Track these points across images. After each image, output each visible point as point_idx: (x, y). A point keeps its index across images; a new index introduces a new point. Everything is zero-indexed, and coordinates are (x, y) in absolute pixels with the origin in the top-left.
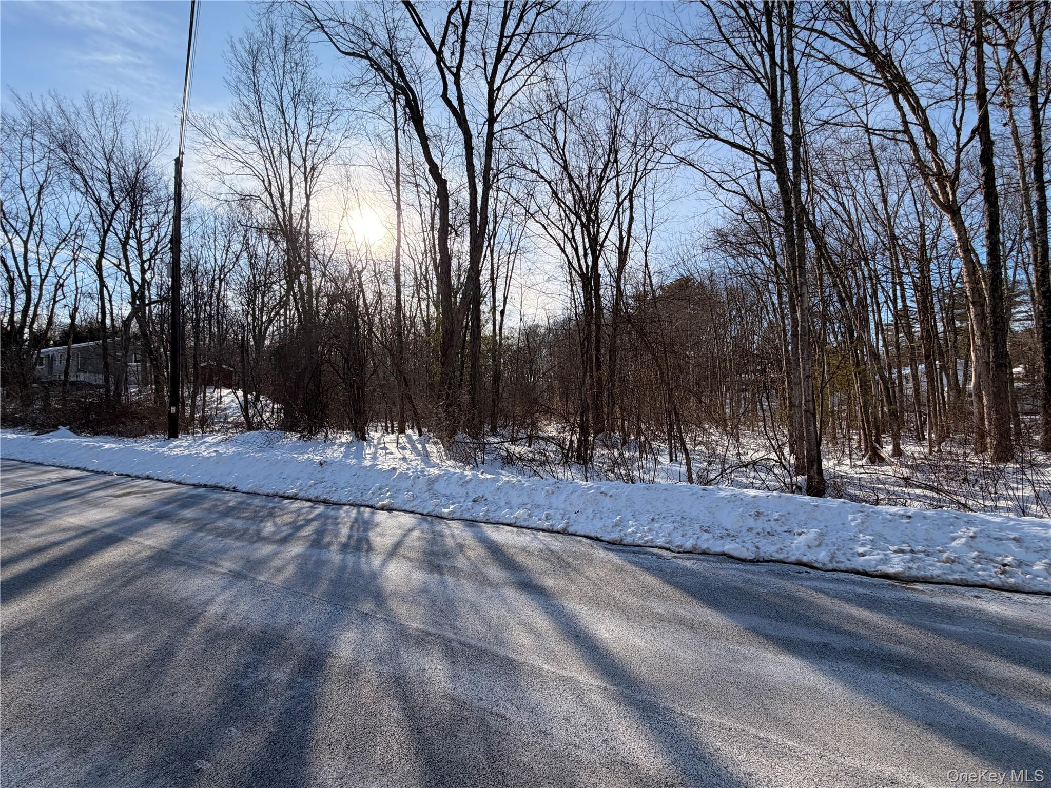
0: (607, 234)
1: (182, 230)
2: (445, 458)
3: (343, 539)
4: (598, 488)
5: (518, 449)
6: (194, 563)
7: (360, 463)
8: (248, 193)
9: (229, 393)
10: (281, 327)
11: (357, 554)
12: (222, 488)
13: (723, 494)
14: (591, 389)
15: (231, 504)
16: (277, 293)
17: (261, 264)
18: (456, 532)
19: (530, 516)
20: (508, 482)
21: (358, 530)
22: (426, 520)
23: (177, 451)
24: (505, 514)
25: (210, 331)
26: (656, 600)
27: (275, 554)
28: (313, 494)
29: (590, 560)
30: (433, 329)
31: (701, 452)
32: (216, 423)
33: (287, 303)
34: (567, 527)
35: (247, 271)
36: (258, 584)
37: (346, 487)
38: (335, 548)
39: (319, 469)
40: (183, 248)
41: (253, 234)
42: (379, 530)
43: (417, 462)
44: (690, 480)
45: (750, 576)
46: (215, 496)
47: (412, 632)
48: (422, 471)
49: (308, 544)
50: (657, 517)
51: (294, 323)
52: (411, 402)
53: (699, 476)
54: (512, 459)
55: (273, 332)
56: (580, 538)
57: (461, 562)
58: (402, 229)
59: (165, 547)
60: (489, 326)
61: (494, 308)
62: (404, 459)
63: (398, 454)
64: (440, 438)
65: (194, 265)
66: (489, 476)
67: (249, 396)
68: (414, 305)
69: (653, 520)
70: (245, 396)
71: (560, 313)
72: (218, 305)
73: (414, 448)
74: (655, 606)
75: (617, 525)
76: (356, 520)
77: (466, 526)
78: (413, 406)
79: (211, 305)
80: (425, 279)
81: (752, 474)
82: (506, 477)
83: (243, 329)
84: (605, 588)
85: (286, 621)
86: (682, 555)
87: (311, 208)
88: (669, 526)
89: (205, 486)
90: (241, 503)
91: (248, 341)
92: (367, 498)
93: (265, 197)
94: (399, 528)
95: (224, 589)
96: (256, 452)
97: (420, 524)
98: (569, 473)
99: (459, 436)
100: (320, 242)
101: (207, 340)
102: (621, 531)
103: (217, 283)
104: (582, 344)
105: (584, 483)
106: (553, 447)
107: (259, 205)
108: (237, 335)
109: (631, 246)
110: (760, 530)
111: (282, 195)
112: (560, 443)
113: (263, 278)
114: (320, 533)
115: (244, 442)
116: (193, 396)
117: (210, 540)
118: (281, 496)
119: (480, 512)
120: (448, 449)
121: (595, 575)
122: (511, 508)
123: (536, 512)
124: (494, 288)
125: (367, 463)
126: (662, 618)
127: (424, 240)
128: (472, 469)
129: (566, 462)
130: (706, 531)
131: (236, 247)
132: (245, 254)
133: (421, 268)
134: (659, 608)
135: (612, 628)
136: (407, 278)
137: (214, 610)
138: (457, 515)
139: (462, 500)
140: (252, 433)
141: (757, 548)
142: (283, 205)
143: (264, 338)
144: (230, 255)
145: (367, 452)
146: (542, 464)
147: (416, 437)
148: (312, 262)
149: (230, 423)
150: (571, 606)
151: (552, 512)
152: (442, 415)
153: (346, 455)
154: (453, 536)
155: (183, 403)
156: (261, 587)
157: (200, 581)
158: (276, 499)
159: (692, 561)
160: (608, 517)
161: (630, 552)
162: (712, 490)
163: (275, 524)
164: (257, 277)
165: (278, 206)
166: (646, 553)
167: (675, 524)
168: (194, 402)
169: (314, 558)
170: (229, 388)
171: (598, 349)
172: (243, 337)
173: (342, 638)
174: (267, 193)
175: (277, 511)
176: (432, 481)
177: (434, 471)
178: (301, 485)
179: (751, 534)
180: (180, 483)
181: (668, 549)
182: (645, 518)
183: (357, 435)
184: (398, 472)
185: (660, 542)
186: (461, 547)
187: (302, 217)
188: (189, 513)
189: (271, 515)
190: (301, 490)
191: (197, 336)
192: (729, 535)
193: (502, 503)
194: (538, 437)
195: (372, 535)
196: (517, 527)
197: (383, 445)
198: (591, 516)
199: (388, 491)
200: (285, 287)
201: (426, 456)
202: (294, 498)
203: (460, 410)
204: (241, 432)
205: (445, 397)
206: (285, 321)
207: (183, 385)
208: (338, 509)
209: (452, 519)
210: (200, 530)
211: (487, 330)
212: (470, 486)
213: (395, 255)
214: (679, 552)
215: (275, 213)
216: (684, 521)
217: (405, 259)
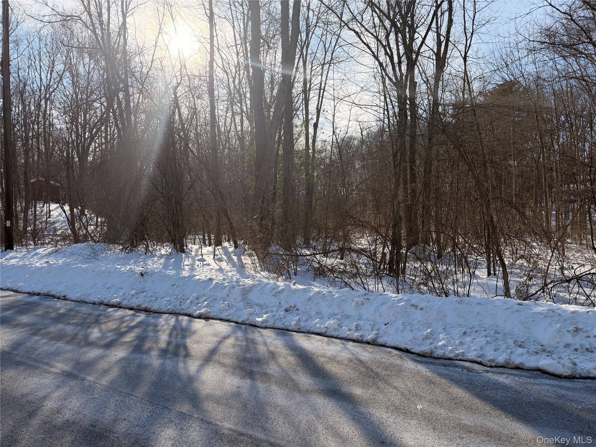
0: (424, 39)
1: (11, 52)
2: (259, 269)
3: (163, 345)
4: (407, 301)
5: (329, 261)
6: (32, 363)
7: (178, 273)
8: (69, 14)
9: (57, 208)
10: (102, 144)
11: (176, 359)
12: (54, 297)
13: (539, 309)
14: (405, 201)
15: (62, 311)
16: (98, 111)
17: (82, 82)
18: (269, 340)
19: (340, 326)
20: (319, 292)
21: (176, 337)
22: (240, 328)
23: (13, 261)
24: (317, 324)
25: (38, 148)
26: (464, 412)
27: (102, 357)
28: (135, 302)
29: (399, 371)
30: (247, 143)
31: (521, 267)
32: (46, 236)
33: (107, 119)
34: (376, 338)
35: (70, 90)
36: (87, 384)
37: (166, 297)
38: (154, 353)
39: (141, 279)
40: (12, 71)
41: (75, 53)
42: (195, 337)
43: (233, 274)
44: (507, 294)
45: (564, 392)
46: (47, 303)
47: (226, 432)
48: (238, 281)
49: (131, 349)
50: (469, 330)
51: (114, 140)
52: (226, 215)
53: (518, 290)
54: (323, 271)
55: (96, 148)
56: (390, 350)
57: (272, 369)
58: (215, 43)
59: (6, 349)
60: (302, 141)
61: (307, 121)
62: (221, 270)
63: (214, 265)
64: (254, 250)
65: (22, 85)
66: (300, 287)
67: (75, 210)
68: (229, 120)
69: (465, 333)
70: (72, 210)
71: (374, 124)
72: (45, 124)
73: (230, 259)
74: (462, 417)
75: (427, 337)
76: (174, 328)
77: (278, 334)
78: (229, 219)
79: (38, 124)
80: (239, 91)
81: (576, 289)
82: (317, 288)
83: (68, 146)
84: (413, 399)
85: (113, 417)
86: (494, 369)
87: (127, 26)
88: (482, 341)
89: (38, 294)
90: (71, 310)
91: (73, 158)
92: (185, 307)
93: (85, 17)
94: (215, 335)
95: (58, 387)
96: (82, 263)
97: (234, 332)
98: (380, 285)
99: (273, 248)
100: (137, 59)
101: (36, 157)
102: (431, 344)
103: (43, 102)
104: (395, 156)
105: (394, 295)
106: (364, 259)
107: (79, 25)
108: (63, 153)
109: (449, 52)
110: (578, 346)
111: (100, 15)
112: (372, 256)
113: (84, 96)
114: (141, 339)
115: (72, 254)
116: (25, 211)
117: (44, 344)
118: (106, 305)
119: (292, 321)
120: (262, 260)
121: (403, 386)
122: (321, 318)
123: (346, 322)
124: (307, 101)
125: (185, 273)
126: (469, 430)
127: (238, 54)
128: (285, 280)
129: (378, 275)
130: (520, 346)
131: (59, 67)
132: (68, 74)
133: (234, 82)
134: (467, 419)
135: (418, 436)
136: (221, 92)
137: (49, 405)
138: (270, 324)
139: (275, 309)
140: (79, 245)
141: (575, 364)
142: (101, 23)
143: (88, 155)
144: (54, 75)
145: (186, 263)
146: (354, 276)
147: (231, 249)
148: (129, 80)
149: (59, 236)
150: (377, 414)
151: (361, 323)
152: (257, 227)
153: (166, 266)
154: (265, 344)
155: (17, 217)
156: (90, 386)
157: (37, 379)
158: (102, 307)
159: (504, 376)
160: (418, 329)
161: (440, 364)
162: (528, 305)
163: (101, 331)
164: (80, 96)
165: (97, 25)
166: (457, 366)
167: (488, 339)
168: (26, 216)
169: (137, 362)
170: (57, 203)
171: (412, 161)
172: (68, 154)
173: (163, 434)
174: (86, 13)
175: (103, 319)
176: (246, 291)
177: (249, 282)
178: (124, 294)
179: (569, 351)
180: (16, 291)
181: (480, 363)
182: (457, 331)
183: (175, 247)
184: (214, 282)
185: (472, 355)
186: (273, 355)
187: (119, 35)
188: (25, 319)
189: (97, 322)
190: (124, 299)
191: (26, 153)
192: (544, 350)
193: (313, 313)
194: (351, 250)
195: (190, 342)
196: (327, 336)
197: (200, 257)
198: (401, 328)
199: (205, 301)
200: (105, 104)
201: (241, 267)
202: (118, 306)
203: (273, 224)
204: (69, 245)
205: (259, 211)
206: (106, 138)
207: (16, 200)
208: (158, 317)
209: (266, 328)
210: (35, 334)
211: (300, 144)
212: (282, 296)
213: (208, 69)
214: (491, 367)
215: (94, 31)
216: (498, 336)
217: (219, 73)
